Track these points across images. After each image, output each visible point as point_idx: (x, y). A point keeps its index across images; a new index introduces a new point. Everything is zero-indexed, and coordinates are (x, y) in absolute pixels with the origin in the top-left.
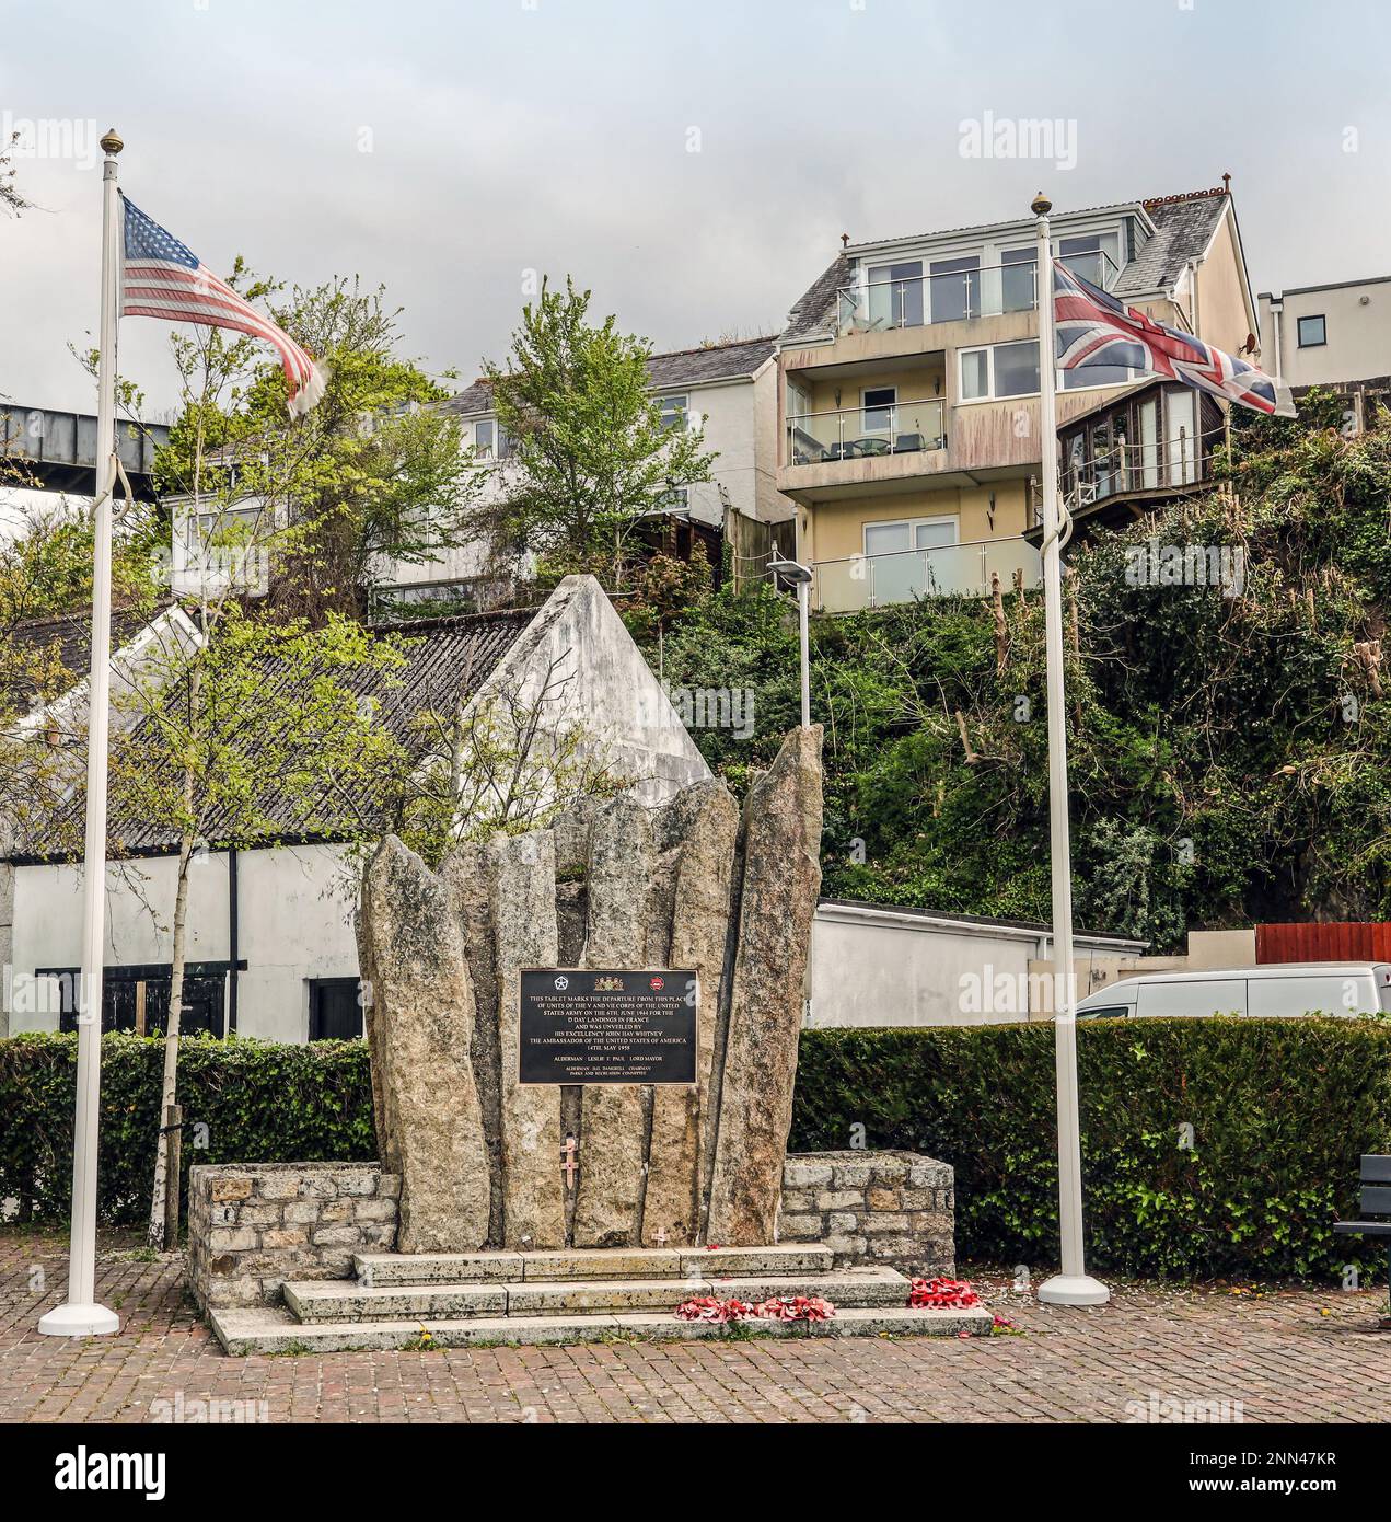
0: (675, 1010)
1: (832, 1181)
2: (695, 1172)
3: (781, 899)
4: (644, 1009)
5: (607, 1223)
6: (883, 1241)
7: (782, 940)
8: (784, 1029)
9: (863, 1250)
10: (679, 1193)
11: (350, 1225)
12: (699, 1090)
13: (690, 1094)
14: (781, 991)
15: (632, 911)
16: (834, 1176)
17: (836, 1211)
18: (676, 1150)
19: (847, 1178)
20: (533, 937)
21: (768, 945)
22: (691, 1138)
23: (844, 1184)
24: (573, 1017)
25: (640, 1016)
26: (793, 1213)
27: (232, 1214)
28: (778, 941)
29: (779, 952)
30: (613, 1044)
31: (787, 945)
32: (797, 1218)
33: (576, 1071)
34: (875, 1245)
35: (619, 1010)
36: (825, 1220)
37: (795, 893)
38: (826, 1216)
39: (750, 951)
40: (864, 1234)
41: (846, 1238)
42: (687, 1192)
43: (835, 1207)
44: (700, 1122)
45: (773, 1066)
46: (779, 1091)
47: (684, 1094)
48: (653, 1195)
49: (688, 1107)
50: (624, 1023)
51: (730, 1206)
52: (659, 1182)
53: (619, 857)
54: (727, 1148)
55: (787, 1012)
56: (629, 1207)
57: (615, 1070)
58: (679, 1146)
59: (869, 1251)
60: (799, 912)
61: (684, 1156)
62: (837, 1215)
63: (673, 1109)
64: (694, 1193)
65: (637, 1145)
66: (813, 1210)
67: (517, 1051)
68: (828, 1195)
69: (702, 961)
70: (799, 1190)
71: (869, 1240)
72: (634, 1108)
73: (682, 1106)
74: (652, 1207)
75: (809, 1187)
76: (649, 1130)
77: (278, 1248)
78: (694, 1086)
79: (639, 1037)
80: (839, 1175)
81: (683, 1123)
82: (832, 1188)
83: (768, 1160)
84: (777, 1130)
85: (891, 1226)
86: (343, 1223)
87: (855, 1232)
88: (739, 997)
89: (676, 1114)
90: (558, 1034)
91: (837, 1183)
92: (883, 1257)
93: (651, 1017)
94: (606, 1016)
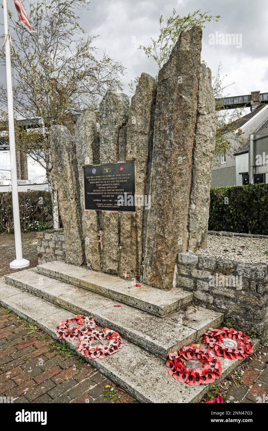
0: (128, 180)
1: (198, 264)
2: (137, 250)
3: (169, 121)
4: (118, 180)
5: (109, 265)
6: (221, 300)
7: (169, 142)
8: (169, 187)
9: (211, 302)
10: (132, 258)
11: (61, 250)
12: (136, 215)
13: (132, 217)
14: (167, 168)
15: (111, 138)
16: (199, 261)
17: (199, 279)
18: (128, 240)
19: (204, 264)
20: (83, 154)
21: (163, 145)
22: (134, 236)
23: (203, 267)
24: (98, 184)
25: (117, 183)
26: (183, 275)
27: (40, 242)
28: (167, 143)
29: (167, 148)
30: (109, 195)
31: (171, 143)
32: (184, 278)
33: (99, 205)
34: (218, 301)
35: (110, 181)
36: (195, 282)
37: (175, 117)
38: (196, 280)
39: (157, 149)
40: (212, 294)
41: (204, 294)
42: (135, 258)
43: (199, 277)
44: (138, 229)
45: (164, 205)
46: (167, 218)
47: (129, 216)
48: (124, 257)
49: (132, 222)
50: (112, 186)
51: (150, 268)
52: (126, 253)
53: (107, 116)
54: (148, 242)
55: (170, 178)
56: (115, 261)
57: (109, 205)
58: (130, 239)
59: (214, 303)
60: (177, 126)
61: (132, 244)
62: (200, 281)
63: (126, 223)
64: (137, 259)
65: (116, 237)
66: (190, 276)
67: (84, 197)
68: (196, 270)
69: (135, 156)
70: (184, 265)
71: (215, 298)
72: (114, 221)
73: (130, 222)
74: (123, 262)
75: (188, 265)
76: (119, 231)
77: (48, 253)
78: (134, 213)
79: (117, 192)
80: (201, 262)
81: (129, 229)
82: (198, 268)
83: (163, 250)
84: (166, 237)
85: (225, 294)
86: (60, 249)
87: (208, 292)
88: (153, 172)
89: (127, 225)
90: (94, 191)
91: (200, 265)
92: (221, 309)
93: (121, 183)
94: (107, 183)
